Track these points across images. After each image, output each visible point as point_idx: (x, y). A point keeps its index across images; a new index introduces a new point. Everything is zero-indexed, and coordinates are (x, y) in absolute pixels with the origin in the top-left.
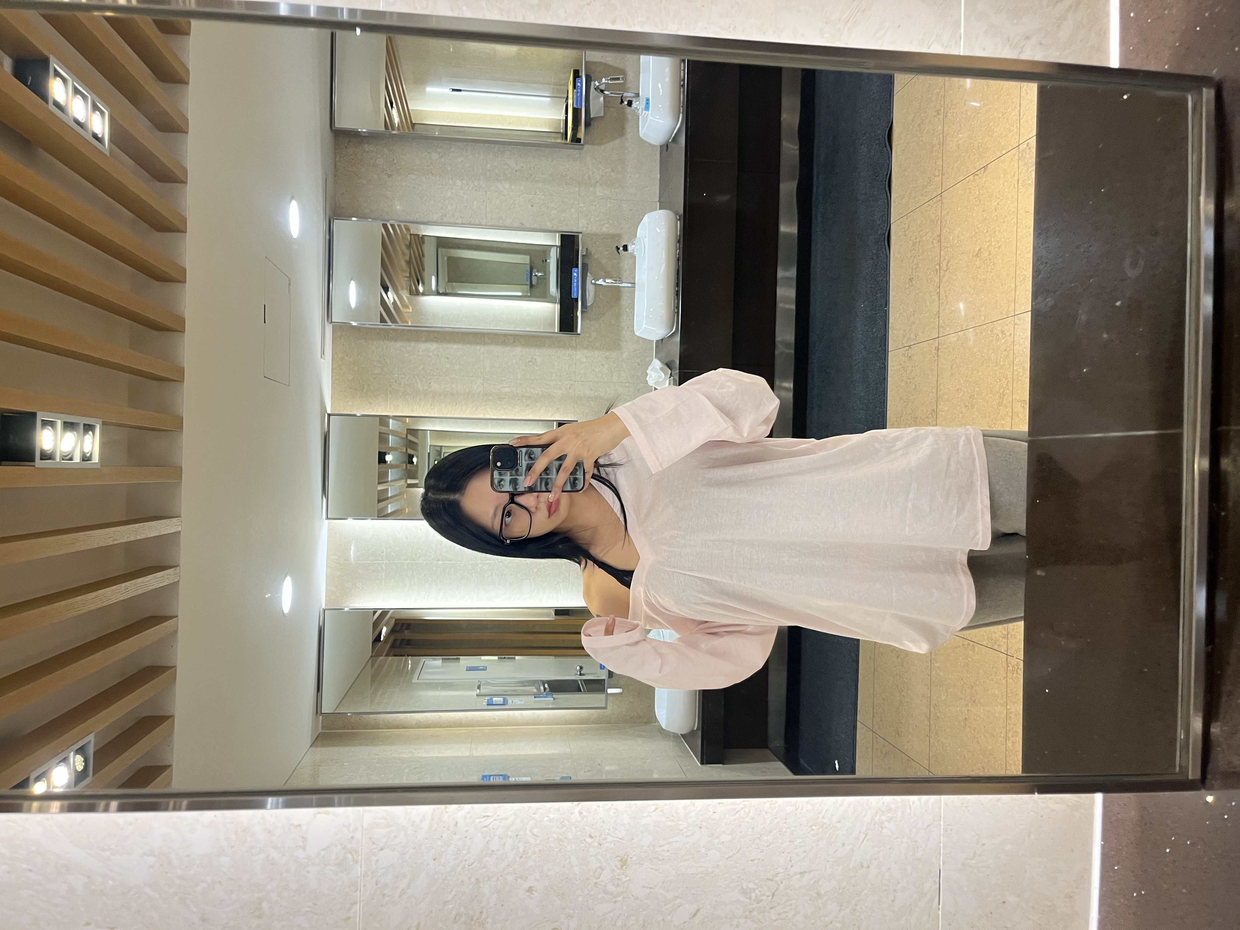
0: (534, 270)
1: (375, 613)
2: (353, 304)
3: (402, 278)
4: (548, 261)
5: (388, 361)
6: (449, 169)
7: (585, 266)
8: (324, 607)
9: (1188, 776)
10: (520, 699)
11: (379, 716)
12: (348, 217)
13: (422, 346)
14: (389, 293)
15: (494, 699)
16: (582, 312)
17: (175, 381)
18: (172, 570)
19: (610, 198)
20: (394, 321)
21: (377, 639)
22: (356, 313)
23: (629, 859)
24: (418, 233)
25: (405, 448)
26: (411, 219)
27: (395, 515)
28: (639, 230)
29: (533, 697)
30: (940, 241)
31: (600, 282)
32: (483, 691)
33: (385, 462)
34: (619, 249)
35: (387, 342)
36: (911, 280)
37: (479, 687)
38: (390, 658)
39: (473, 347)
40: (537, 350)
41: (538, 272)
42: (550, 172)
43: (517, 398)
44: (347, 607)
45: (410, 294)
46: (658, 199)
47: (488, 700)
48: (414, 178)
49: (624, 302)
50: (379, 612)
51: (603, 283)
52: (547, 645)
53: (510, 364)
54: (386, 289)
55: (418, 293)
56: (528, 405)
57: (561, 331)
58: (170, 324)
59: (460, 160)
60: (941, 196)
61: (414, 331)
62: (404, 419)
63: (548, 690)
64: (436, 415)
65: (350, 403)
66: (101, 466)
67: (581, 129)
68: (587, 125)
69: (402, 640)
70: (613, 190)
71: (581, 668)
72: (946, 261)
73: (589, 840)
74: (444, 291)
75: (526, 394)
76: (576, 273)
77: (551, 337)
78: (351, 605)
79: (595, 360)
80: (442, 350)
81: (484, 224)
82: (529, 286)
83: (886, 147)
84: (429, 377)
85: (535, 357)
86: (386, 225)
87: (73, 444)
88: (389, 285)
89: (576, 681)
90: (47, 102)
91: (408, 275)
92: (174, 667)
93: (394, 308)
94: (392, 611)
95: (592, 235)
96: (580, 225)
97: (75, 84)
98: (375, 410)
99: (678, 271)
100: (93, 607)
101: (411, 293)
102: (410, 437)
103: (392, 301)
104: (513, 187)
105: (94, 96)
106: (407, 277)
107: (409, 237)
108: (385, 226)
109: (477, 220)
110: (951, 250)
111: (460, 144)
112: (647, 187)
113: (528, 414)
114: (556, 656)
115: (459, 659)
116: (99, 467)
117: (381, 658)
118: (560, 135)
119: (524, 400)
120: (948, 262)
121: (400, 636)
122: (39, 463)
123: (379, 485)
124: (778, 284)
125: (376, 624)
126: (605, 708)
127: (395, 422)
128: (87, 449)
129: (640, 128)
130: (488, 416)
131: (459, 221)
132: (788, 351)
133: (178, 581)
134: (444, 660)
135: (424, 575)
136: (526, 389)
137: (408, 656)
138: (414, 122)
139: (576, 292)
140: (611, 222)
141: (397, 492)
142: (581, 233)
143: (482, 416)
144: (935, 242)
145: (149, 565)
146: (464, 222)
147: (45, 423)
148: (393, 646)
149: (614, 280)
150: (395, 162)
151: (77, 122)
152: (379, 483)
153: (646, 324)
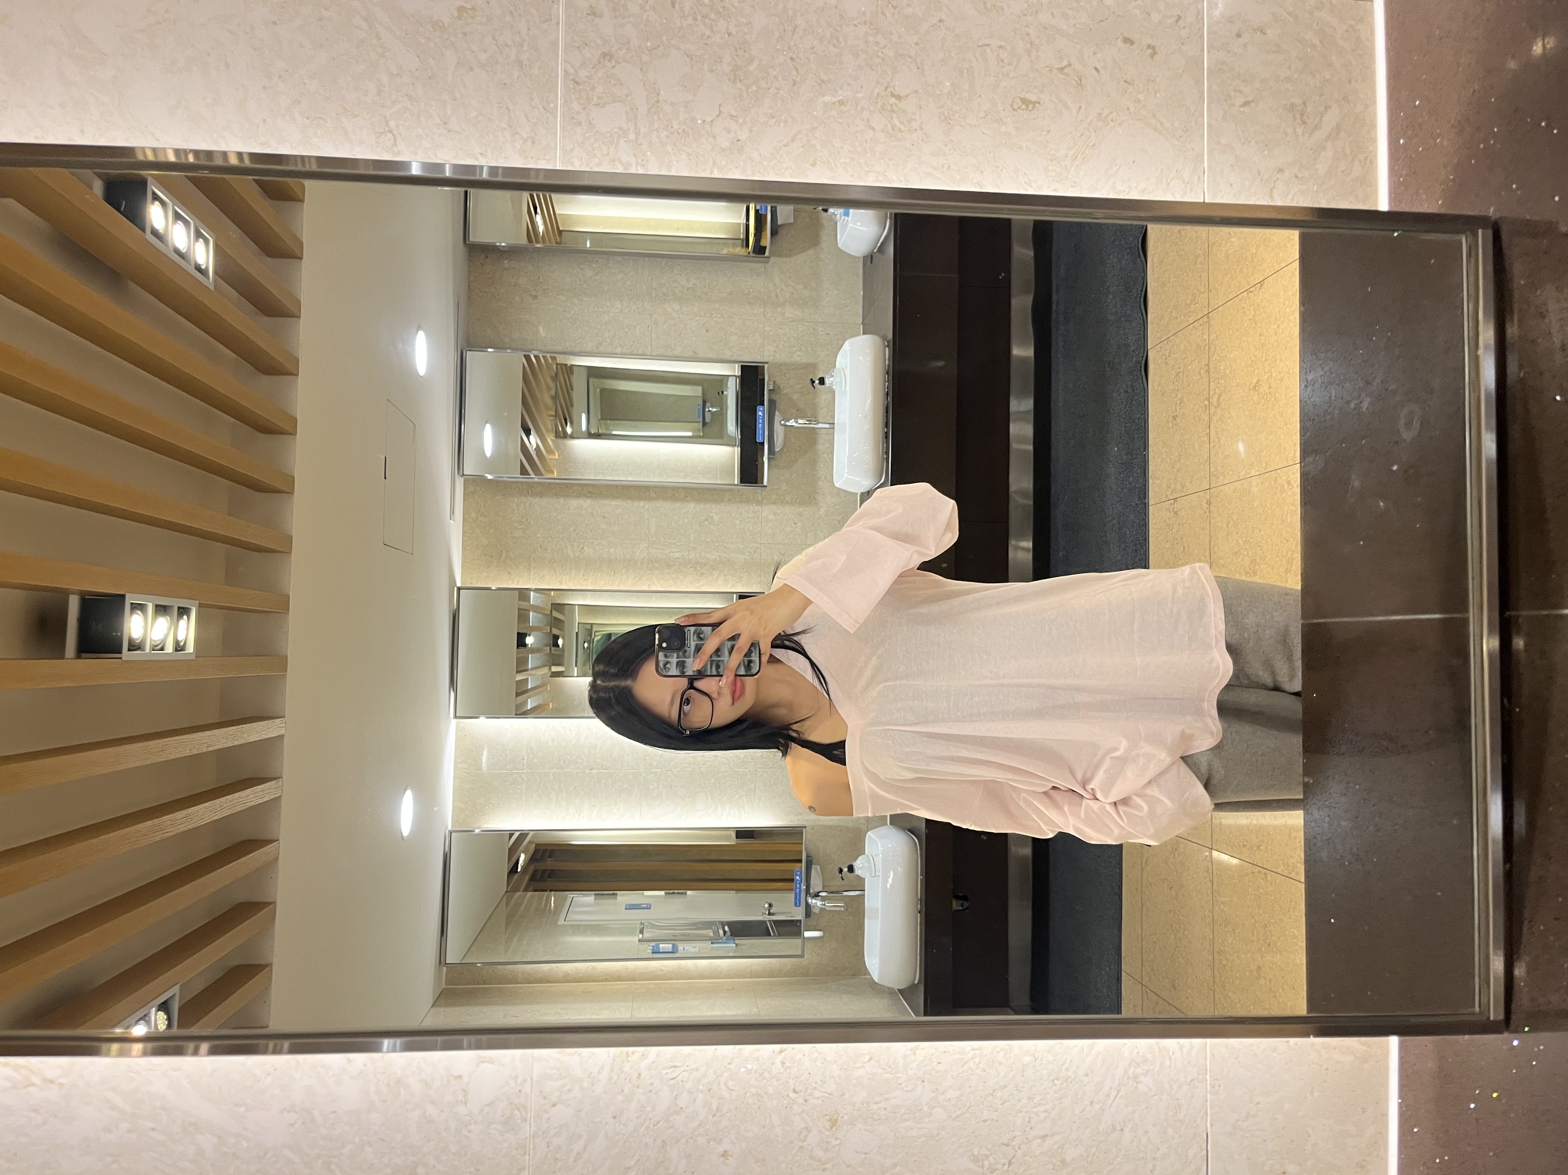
0: (708, 404)
1: (511, 835)
2: (488, 452)
3: (547, 421)
4: (725, 393)
5: (532, 523)
6: (606, 288)
7: (772, 403)
8: (450, 828)
9: (1489, 1018)
10: (694, 945)
11: (517, 966)
12: (483, 348)
13: (574, 503)
14: (531, 437)
15: (661, 946)
16: (769, 459)
17: (279, 552)
18: (273, 782)
19: (802, 320)
20: (537, 472)
21: (513, 870)
22: (492, 464)
23: (840, 1118)
24: (567, 363)
25: (549, 628)
26: (559, 348)
27: (537, 712)
28: (838, 359)
29: (710, 942)
30: (1208, 371)
31: (792, 423)
32: (647, 935)
33: (525, 645)
34: (814, 382)
35: (530, 499)
36: (1174, 418)
37: (642, 932)
38: (529, 894)
39: (636, 503)
40: (713, 506)
41: (712, 407)
42: (728, 290)
43: (690, 566)
44: (478, 828)
45: (556, 437)
46: (861, 321)
47: (653, 947)
48: (564, 299)
49: (821, 447)
50: (517, 834)
51: (794, 424)
52: (727, 876)
53: (680, 523)
54: (528, 432)
55: (565, 436)
56: (702, 574)
57: (742, 482)
58: (280, 486)
59: (619, 277)
60: (1208, 317)
61: (563, 484)
62: (548, 592)
63: (729, 933)
64: (589, 588)
65: (485, 574)
66: (197, 657)
67: (766, 235)
68: (774, 233)
69: (545, 871)
70: (806, 310)
71: (770, 905)
72: (1217, 396)
73: (792, 1095)
74: (596, 431)
75: (701, 561)
76: (761, 412)
77: (731, 490)
78: (484, 826)
79: (786, 517)
80: (597, 507)
81: (649, 353)
82: (701, 424)
83: (1140, 257)
84: (582, 541)
85: (711, 515)
86: (529, 356)
87: (165, 631)
88: (531, 427)
89: (765, 922)
90: (143, 230)
91: (554, 413)
92: (273, 903)
93: (537, 455)
94: (532, 833)
95: (781, 365)
96: (766, 353)
97: (176, 208)
98: (516, 582)
99: (887, 407)
100: (182, 828)
101: (557, 435)
102: (556, 614)
103: (535, 446)
104: (684, 308)
105: (199, 223)
106: (552, 416)
107: (555, 367)
108: (527, 358)
109: (640, 349)
110: (1223, 382)
111: (619, 258)
112: (847, 306)
113: (702, 585)
114: (738, 890)
115: (617, 894)
116: (193, 657)
117: (518, 894)
118: (740, 242)
119: (698, 568)
120: (1220, 396)
121: (541, 866)
122: (126, 654)
123: (517, 675)
124: (1012, 418)
125: (513, 851)
126: (802, 956)
127: (537, 595)
128: (181, 637)
129: (838, 237)
130: (654, 588)
131: (619, 350)
132: (1025, 502)
133: (280, 797)
134: (598, 897)
135: (575, 788)
136: (700, 554)
137: (551, 891)
138: (561, 229)
139: (762, 435)
140: (804, 349)
141: (539, 683)
142: (767, 363)
143: (646, 588)
144: (1202, 372)
145: (247, 777)
146: (624, 351)
147: (135, 607)
148: (533, 879)
149: (808, 420)
150: (541, 280)
151: (177, 252)
152: (518, 672)
153: (847, 473)
